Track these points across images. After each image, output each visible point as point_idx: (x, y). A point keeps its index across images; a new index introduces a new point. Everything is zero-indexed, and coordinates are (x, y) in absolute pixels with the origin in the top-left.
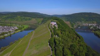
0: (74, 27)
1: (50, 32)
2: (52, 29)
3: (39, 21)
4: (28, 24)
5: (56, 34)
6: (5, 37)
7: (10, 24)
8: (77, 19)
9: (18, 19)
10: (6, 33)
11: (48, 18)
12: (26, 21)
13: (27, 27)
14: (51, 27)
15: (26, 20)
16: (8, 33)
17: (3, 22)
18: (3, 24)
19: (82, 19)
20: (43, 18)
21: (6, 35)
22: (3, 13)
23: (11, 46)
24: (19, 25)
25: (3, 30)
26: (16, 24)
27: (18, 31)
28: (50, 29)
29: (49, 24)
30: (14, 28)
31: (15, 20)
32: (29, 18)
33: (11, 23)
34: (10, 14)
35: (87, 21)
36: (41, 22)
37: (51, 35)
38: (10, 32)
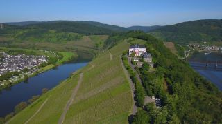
0: (184, 56)
1: (130, 81)
2: (134, 71)
3: (98, 42)
4: (72, 50)
5: (150, 92)
6: (11, 84)
7: (31, 50)
8: (190, 35)
9: (51, 37)
10: (17, 74)
11: (121, 35)
12: (69, 43)
13: (70, 57)
14: (132, 63)
15: (69, 40)
16: (21, 73)
17: (17, 44)
18: (14, 49)
19: (203, 35)
20: (107, 34)
21: (15, 79)
22: (20, 25)
23: (19, 114)
24: (53, 51)
25: (10, 67)
26: (45, 49)
27: (45, 68)
28: (127, 69)
29: (124, 54)
30: (37, 59)
31: (45, 39)
32: (76, 34)
33: (33, 48)
34: (32, 25)
35: (215, 39)
36: (103, 44)
37: (133, 96)
38: (26, 70)
